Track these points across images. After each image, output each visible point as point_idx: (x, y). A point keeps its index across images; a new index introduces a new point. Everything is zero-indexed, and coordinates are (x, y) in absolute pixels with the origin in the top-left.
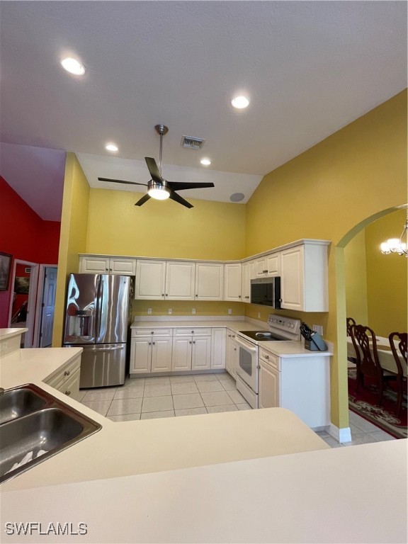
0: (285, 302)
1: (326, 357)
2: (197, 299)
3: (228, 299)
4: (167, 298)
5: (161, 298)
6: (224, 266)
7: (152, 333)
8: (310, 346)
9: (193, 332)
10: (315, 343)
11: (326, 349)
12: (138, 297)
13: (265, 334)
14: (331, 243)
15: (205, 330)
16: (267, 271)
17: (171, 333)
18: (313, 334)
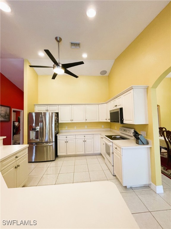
0: (125, 120)
1: (147, 148)
2: (86, 121)
3: (101, 121)
4: (73, 122)
5: (70, 122)
6: (98, 106)
7: (66, 137)
8: (138, 142)
9: (85, 136)
10: (141, 140)
11: (147, 143)
12: (60, 122)
13: (117, 137)
14: (148, 87)
15: (91, 135)
16: (117, 106)
17: (75, 137)
18: (140, 136)
